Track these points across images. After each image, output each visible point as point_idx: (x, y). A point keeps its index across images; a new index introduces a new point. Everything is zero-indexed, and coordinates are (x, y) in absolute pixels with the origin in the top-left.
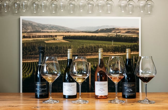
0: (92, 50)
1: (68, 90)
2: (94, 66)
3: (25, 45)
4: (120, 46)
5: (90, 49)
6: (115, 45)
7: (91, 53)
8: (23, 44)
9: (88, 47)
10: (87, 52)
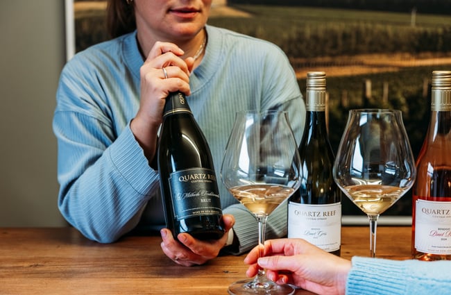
0: (335, 46)
1: (314, 232)
2: (340, 107)
3: (86, 27)
4: (440, 30)
5: (326, 41)
6: (421, 29)
7: (332, 55)
8: (78, 23)
9: (321, 34)
10: (316, 55)
